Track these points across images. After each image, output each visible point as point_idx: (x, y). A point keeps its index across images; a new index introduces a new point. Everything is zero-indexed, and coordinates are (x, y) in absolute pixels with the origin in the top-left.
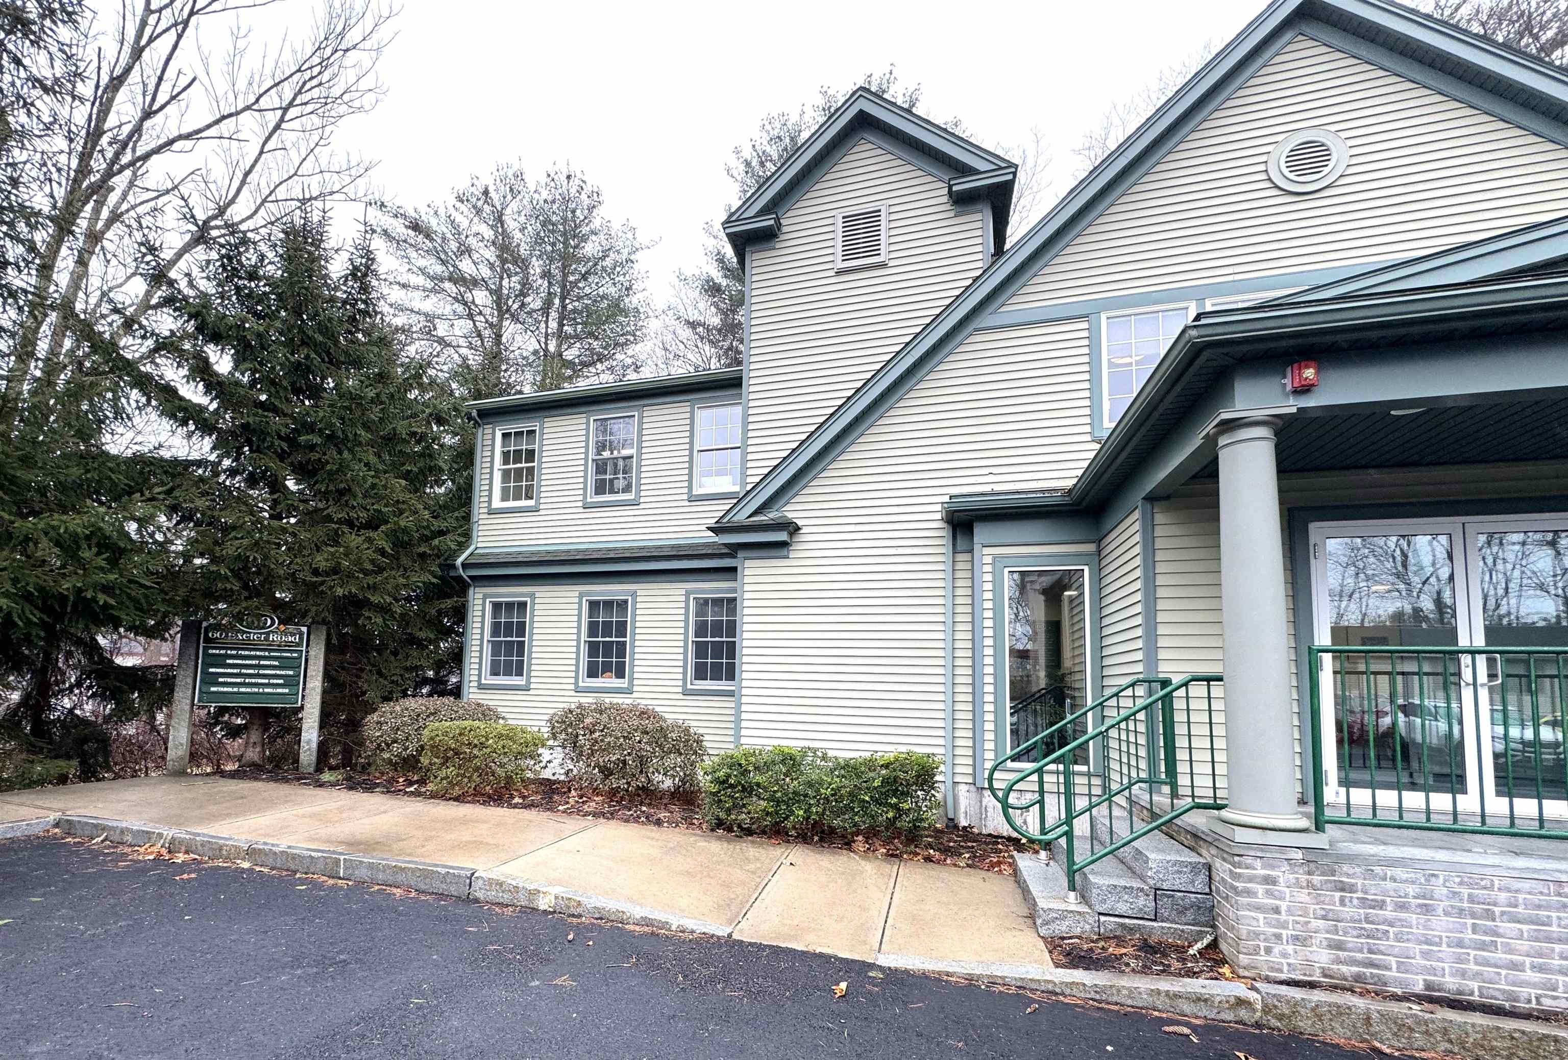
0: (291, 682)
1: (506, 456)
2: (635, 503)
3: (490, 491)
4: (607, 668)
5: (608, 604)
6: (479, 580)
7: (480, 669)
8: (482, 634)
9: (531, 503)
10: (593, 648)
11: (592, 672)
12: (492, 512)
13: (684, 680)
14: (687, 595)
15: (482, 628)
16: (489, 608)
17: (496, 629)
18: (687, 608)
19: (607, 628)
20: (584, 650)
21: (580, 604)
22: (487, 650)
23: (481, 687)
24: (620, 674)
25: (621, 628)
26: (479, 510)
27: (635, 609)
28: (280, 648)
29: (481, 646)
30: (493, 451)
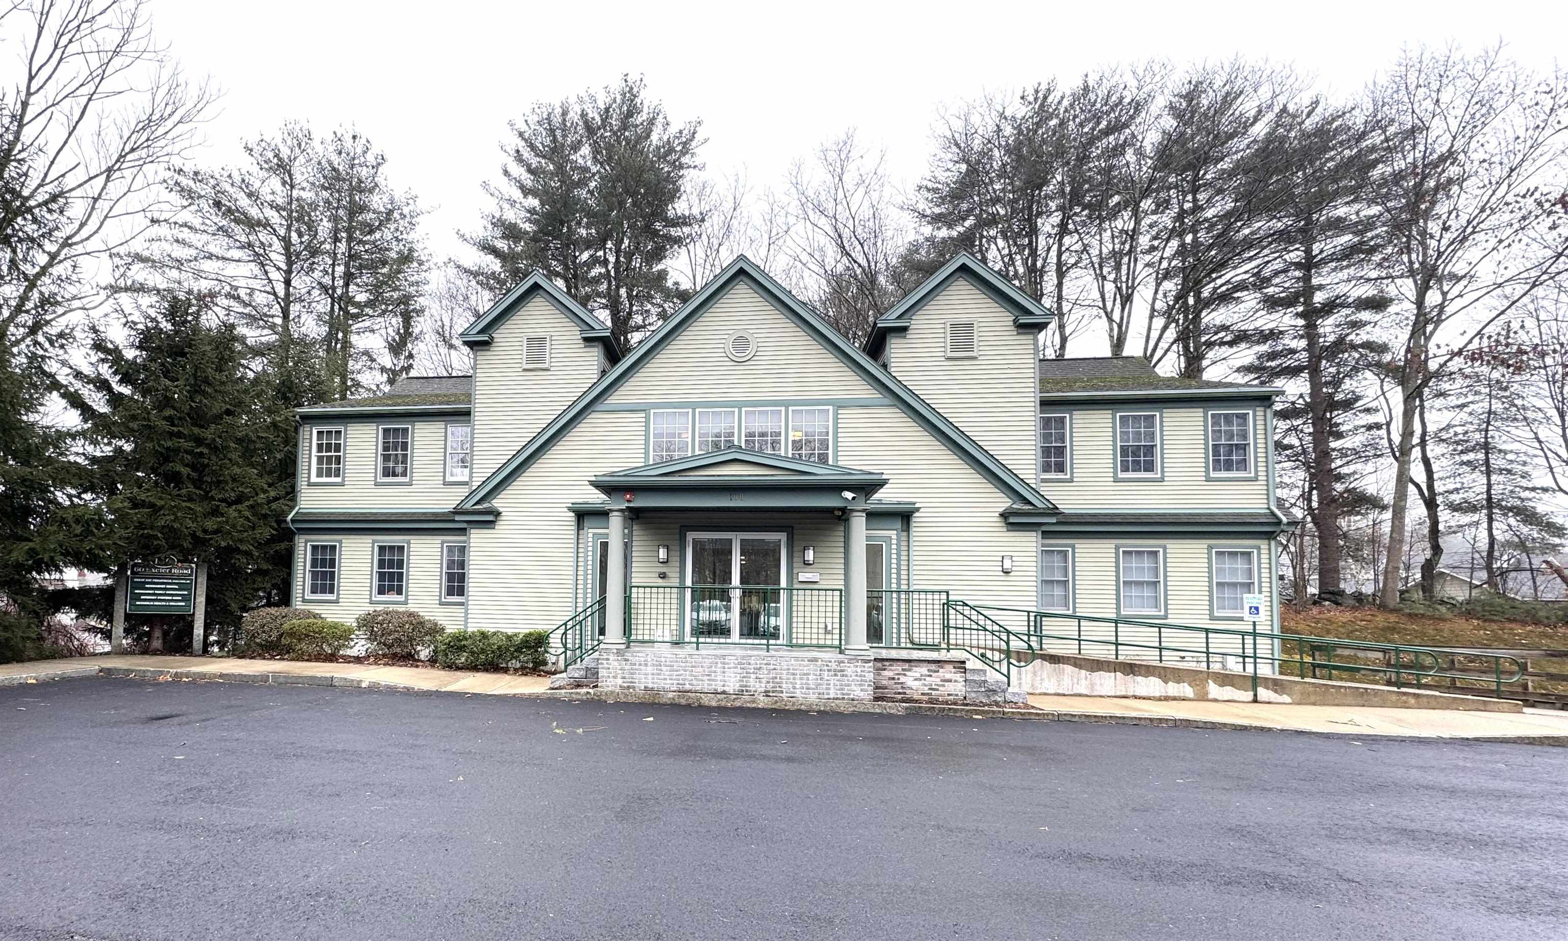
0: (185, 598)
1: (320, 448)
2: (410, 484)
3: (309, 470)
4: (391, 589)
5: (392, 548)
6: (302, 531)
7: (304, 589)
8: (305, 566)
9: (339, 480)
10: (382, 576)
11: (381, 591)
12: (310, 484)
13: (440, 596)
14: (442, 544)
15: (305, 562)
16: (309, 548)
17: (314, 563)
18: (442, 552)
19: (391, 564)
20: (375, 577)
21: (373, 547)
22: (308, 576)
23: (304, 601)
24: (399, 592)
25: (400, 564)
26: (302, 483)
27: (409, 552)
28: (179, 577)
29: (304, 574)
30: (311, 443)
